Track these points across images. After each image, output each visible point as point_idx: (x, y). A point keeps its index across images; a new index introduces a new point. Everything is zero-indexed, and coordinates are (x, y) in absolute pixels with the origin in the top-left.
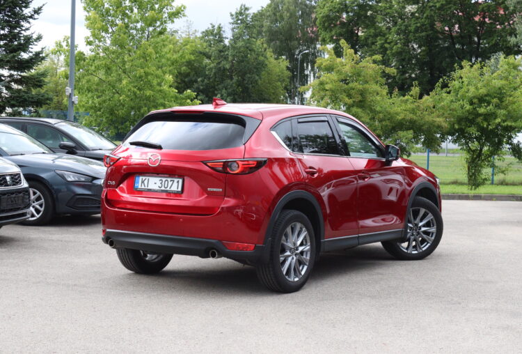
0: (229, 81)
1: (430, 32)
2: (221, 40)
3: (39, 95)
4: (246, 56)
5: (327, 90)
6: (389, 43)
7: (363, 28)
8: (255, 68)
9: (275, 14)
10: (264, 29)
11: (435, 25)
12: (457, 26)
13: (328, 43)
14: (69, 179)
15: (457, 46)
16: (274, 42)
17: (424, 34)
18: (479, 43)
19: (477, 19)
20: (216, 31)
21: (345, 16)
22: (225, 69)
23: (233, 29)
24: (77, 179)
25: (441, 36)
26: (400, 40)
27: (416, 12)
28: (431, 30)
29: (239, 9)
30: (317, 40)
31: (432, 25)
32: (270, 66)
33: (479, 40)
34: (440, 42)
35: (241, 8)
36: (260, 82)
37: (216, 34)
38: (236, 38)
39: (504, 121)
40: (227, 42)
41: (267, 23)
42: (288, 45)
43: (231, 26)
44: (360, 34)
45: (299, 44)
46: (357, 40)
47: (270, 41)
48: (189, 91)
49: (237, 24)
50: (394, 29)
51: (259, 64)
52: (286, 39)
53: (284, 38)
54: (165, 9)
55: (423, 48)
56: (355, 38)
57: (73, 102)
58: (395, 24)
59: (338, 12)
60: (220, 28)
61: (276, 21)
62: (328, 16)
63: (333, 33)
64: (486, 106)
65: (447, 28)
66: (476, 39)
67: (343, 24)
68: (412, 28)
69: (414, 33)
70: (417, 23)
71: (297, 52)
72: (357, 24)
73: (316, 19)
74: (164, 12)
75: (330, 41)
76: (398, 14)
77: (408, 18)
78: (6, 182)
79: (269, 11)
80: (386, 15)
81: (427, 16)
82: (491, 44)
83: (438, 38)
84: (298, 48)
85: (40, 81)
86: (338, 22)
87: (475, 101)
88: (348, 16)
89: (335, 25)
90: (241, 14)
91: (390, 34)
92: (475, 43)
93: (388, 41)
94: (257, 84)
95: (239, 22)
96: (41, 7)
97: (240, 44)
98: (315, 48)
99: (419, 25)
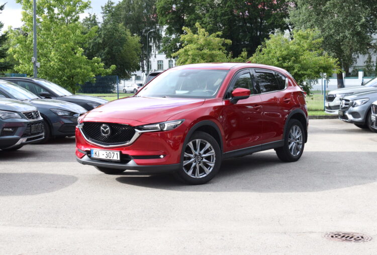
0: (102, 51)
1: (230, 16)
2: (96, 24)
3: (5, 63)
4: (113, 35)
5: (189, 55)
6: (204, 24)
7: (187, 15)
8: (119, 42)
9: (128, 7)
10: (122, 17)
11: (233, 11)
12: (247, 12)
13: (164, 25)
14: (59, 114)
15: (248, 25)
16: (129, 25)
17: (227, 17)
18: (261, 23)
19: (260, 7)
20: (92, 19)
21: (174, 6)
22: (99, 44)
23: (103, 17)
24: (63, 114)
25: (237, 19)
26: (211, 21)
27: (221, 3)
28: (231, 15)
29: (107, 4)
30: (157, 23)
31: (232, 12)
32: (129, 40)
33: (261, 20)
34: (237, 22)
35: (108, 2)
36: (122, 51)
37: (92, 20)
38: (105, 23)
39: (299, 71)
40: (100, 25)
41: (123, 13)
42: (138, 26)
43: (102, 15)
44: (185, 18)
45: (145, 26)
46: (183, 22)
47: (126, 24)
48: (95, 58)
49: (106, 13)
50: (207, 15)
51: (121, 39)
52: (137, 23)
53: (135, 22)
54: (77, 4)
55: (226, 27)
56: (182, 21)
57: (37, 67)
58: (208, 11)
59: (170, 4)
60: (94, 16)
61: (130, 10)
62: (163, 7)
63: (168, 18)
64: (288, 62)
65: (241, 14)
66: (259, 20)
67: (174, 12)
68: (219, 14)
69: (220, 17)
70: (221, 11)
71: (144, 31)
72: (183, 12)
73: (156, 9)
74: (77, 6)
75: (166, 23)
76: (210, 5)
77: (216, 7)
78: (32, 116)
79: (124, 4)
80: (201, 6)
81: (228, 5)
82: (269, 23)
83: (235, 20)
84: (144, 28)
85: (3, 54)
86: (171, 11)
87: (280, 59)
88: (177, 7)
89: (169, 13)
90: (108, 6)
91: (205, 17)
92: (258, 22)
93: (204, 22)
94: (121, 52)
95: (107, 12)
96: (4, 5)
97: (109, 26)
98: (156, 28)
99: (223, 11)
